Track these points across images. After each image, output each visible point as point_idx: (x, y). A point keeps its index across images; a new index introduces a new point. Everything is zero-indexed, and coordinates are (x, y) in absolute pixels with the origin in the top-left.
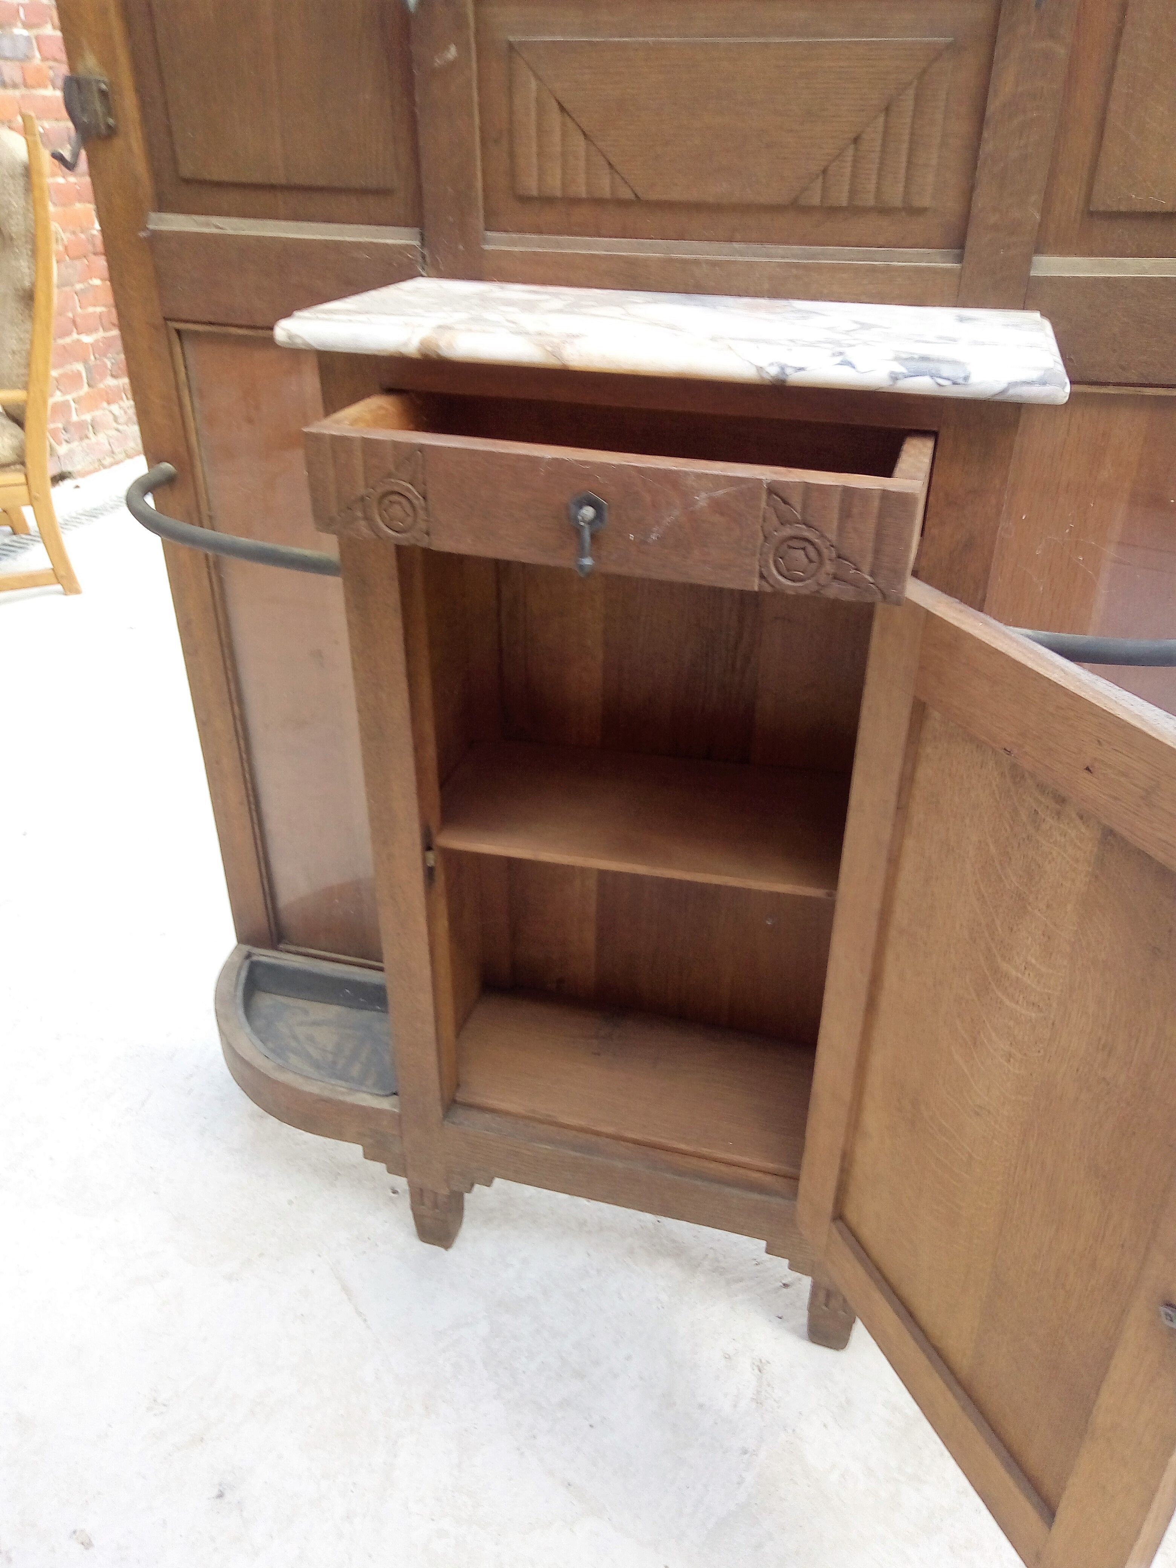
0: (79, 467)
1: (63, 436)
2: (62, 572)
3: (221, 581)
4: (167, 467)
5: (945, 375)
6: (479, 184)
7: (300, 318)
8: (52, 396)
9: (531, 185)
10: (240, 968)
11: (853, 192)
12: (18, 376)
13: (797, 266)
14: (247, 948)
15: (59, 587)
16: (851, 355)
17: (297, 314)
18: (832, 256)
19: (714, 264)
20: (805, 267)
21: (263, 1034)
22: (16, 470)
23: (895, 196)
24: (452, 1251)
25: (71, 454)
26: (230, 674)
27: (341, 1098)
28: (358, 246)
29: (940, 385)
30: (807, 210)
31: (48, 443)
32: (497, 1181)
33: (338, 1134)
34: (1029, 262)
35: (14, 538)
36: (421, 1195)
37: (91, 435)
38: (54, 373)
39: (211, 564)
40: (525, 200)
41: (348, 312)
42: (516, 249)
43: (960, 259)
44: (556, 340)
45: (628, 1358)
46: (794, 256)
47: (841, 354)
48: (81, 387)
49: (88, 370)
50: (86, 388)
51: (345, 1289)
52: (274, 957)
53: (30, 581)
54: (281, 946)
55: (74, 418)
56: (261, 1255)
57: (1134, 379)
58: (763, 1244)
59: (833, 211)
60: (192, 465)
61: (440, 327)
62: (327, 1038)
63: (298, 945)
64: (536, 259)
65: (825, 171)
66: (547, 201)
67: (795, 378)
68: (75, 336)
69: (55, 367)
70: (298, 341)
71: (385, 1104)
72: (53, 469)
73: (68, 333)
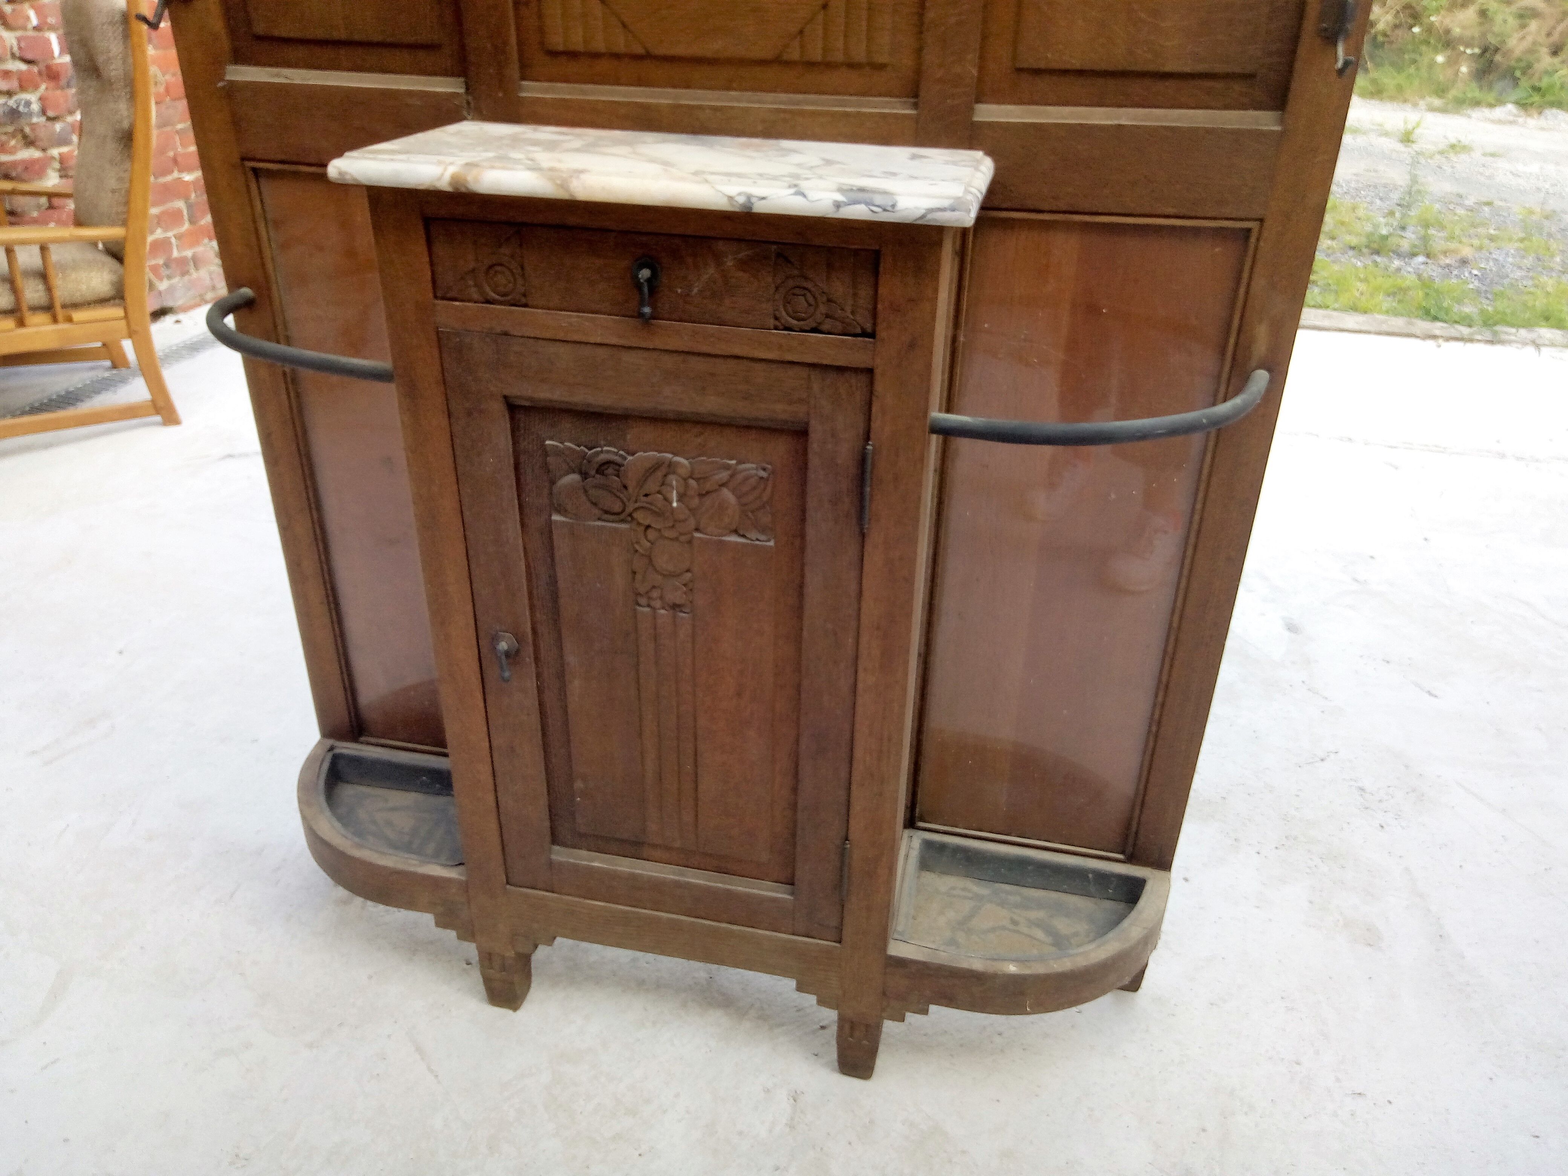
0: (180, 303)
1: (164, 272)
2: (161, 403)
3: (298, 396)
4: (246, 291)
5: (877, 203)
6: (513, 40)
7: (348, 157)
8: (152, 232)
9: (557, 41)
10: (323, 761)
11: (825, 50)
12: (117, 213)
13: (784, 111)
14: (330, 742)
15: (158, 418)
16: (804, 185)
17: (347, 154)
18: (813, 103)
19: (715, 109)
20: (791, 112)
21: (345, 819)
22: (114, 305)
23: (859, 54)
24: (518, 1012)
25: (171, 289)
26: (309, 483)
27: (412, 869)
28: (410, 93)
29: (872, 211)
30: (788, 64)
31: (146, 278)
32: (559, 940)
33: (410, 904)
34: (971, 110)
35: (115, 372)
36: (490, 959)
37: (192, 270)
38: (154, 211)
39: (289, 380)
40: (554, 54)
41: (393, 152)
42: (547, 96)
43: (916, 106)
44: (564, 175)
45: (677, 1095)
46: (781, 103)
47: (796, 186)
48: (183, 224)
49: (190, 207)
50: (186, 226)
51: (419, 1050)
52: (354, 749)
53: (130, 413)
54: (362, 739)
55: (175, 254)
56: (341, 1025)
57: (1064, 208)
58: (793, 983)
59: (811, 65)
60: (269, 289)
61: (467, 164)
62: (404, 822)
63: (378, 737)
64: (565, 104)
65: (801, 32)
66: (572, 55)
67: (760, 207)
68: (176, 174)
69: (154, 205)
70: (348, 177)
71: (452, 874)
72: (152, 305)
73: (167, 172)
